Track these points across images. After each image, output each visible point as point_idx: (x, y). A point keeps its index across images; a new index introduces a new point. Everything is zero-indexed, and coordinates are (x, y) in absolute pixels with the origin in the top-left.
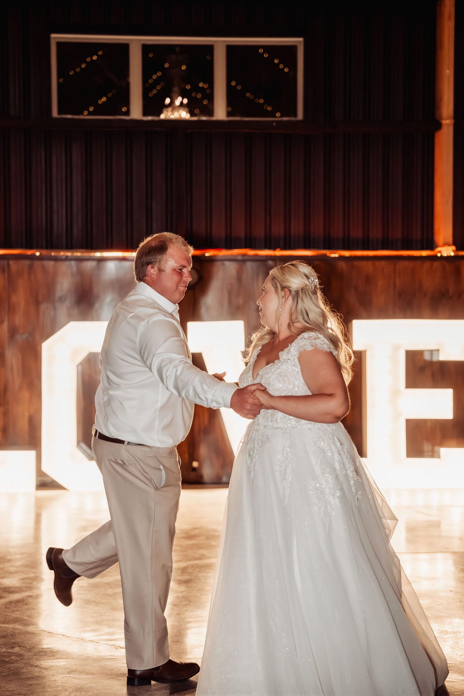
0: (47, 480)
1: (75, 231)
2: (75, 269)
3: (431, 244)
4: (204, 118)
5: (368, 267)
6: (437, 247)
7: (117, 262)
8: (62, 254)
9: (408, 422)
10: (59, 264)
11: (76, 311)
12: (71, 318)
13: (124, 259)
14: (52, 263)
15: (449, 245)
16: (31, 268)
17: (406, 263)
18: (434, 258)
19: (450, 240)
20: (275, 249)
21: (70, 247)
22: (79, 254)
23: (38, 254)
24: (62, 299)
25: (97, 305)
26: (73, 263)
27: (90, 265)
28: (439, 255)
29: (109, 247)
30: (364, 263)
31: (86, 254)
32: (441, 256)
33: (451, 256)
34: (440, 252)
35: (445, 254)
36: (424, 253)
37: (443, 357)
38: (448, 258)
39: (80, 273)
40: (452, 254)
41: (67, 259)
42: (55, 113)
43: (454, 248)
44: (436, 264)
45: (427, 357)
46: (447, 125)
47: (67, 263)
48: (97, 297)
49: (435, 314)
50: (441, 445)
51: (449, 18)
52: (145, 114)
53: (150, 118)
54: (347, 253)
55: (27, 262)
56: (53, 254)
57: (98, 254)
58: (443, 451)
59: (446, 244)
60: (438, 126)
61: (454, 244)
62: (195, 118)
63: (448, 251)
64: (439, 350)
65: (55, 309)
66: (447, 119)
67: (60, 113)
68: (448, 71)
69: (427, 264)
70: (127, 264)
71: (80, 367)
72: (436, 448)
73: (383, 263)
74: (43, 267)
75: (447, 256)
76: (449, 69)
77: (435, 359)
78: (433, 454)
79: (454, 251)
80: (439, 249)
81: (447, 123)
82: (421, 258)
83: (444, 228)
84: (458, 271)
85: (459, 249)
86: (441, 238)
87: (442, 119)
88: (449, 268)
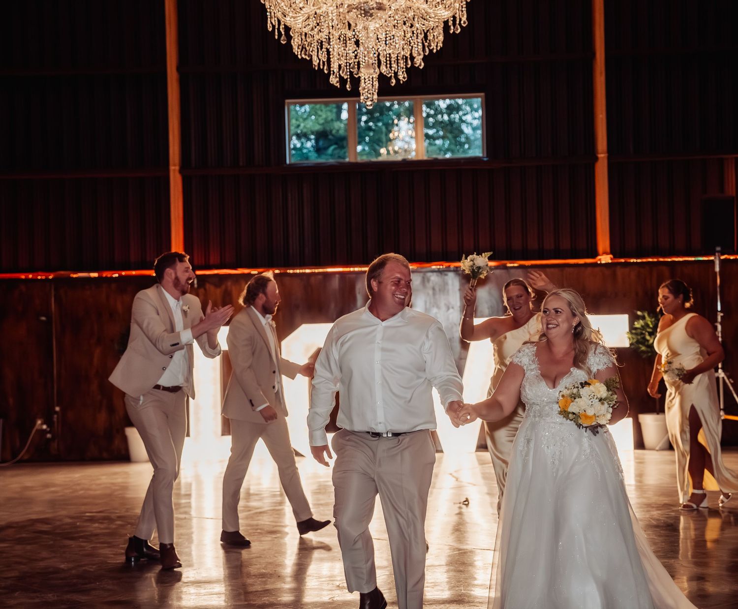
1: (307, 252)
3: (594, 254)
6: (599, 255)
7: (340, 276)
8: (297, 271)
10: (295, 279)
11: (307, 317)
12: (304, 321)
14: (289, 278)
15: (607, 254)
17: (572, 270)
18: (595, 265)
19: (608, 250)
24: (297, 306)
27: (318, 279)
28: (599, 262)
29: (333, 262)
32: (601, 263)
33: (608, 263)
34: (600, 260)
35: (603, 262)
36: (588, 261)
38: (607, 265)
40: (610, 261)
43: (611, 256)
44: (597, 269)
46: (603, 158)
51: (601, 73)
54: (524, 263)
56: (289, 271)
59: (605, 253)
60: (596, 159)
61: (611, 253)
63: (606, 259)
66: (602, 153)
68: (601, 116)
69: (589, 269)
75: (605, 263)
76: (602, 114)
79: (611, 259)
80: (599, 257)
81: (602, 156)
82: (586, 265)
83: (603, 241)
84: (614, 275)
85: (615, 257)
86: (601, 249)
87: (598, 153)
88: (607, 273)
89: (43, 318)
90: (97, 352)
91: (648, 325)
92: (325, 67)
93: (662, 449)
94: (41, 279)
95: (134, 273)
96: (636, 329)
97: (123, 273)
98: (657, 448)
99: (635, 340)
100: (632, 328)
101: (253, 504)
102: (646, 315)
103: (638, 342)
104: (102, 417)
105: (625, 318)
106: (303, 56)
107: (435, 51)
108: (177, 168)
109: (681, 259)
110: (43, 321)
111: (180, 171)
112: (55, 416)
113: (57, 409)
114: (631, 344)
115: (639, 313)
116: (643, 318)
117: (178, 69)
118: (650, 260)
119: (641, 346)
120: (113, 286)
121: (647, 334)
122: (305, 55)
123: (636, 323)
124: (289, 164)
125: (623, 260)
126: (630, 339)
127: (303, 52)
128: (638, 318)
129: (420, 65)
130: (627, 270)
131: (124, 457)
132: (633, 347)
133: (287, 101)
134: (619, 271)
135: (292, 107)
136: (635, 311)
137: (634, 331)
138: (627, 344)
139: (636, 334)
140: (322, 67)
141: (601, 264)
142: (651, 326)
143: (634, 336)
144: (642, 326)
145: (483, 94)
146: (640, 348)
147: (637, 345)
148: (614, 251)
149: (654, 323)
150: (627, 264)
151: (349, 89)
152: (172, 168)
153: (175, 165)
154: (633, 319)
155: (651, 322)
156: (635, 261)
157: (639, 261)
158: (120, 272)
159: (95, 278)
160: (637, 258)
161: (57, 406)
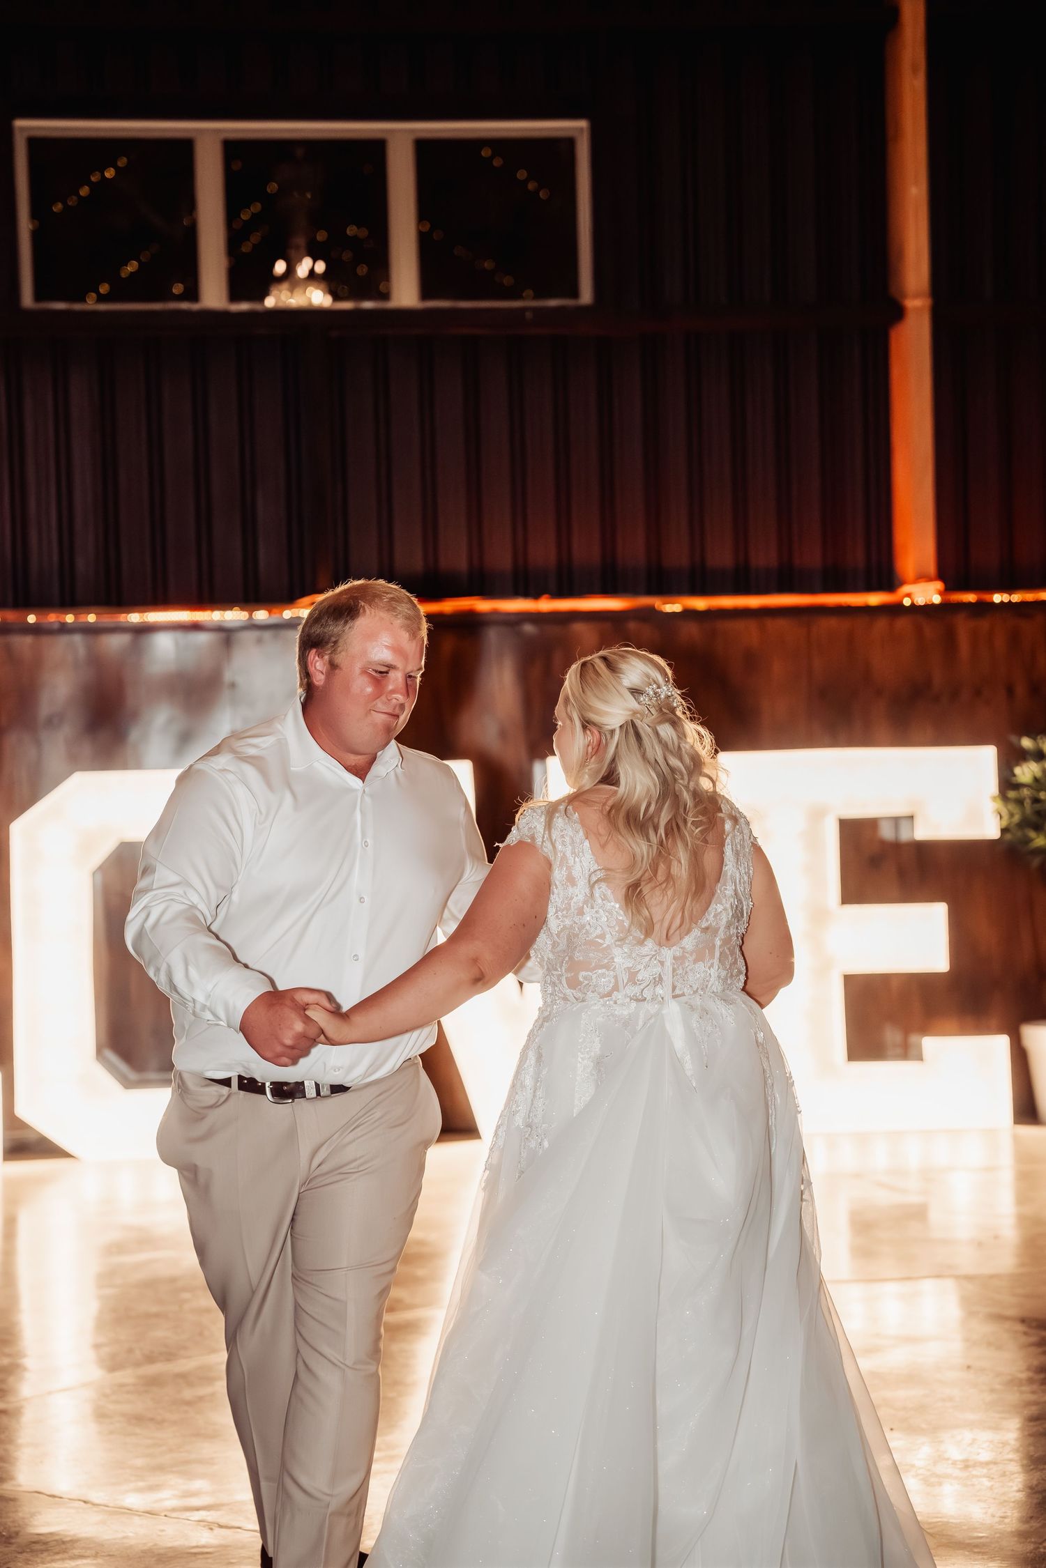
0: (31, 1137)
1: (81, 564)
2: (82, 652)
3: (887, 579)
4: (368, 305)
5: (749, 632)
6: (902, 583)
7: (179, 635)
8: (52, 618)
9: (849, 980)
10: (46, 640)
11: (87, 749)
12: (77, 763)
13: (196, 627)
14: (28, 640)
15: (929, 579)
17: (832, 623)
18: (895, 610)
19: (931, 567)
20: (536, 596)
21: (70, 602)
22: (92, 618)
24: (53, 722)
25: (134, 735)
26: (78, 639)
27: (116, 642)
28: (907, 602)
29: (161, 599)
30: (739, 625)
31: (108, 619)
32: (913, 604)
33: (933, 605)
34: (909, 595)
35: (920, 601)
36: (874, 599)
37: (922, 833)
38: (928, 609)
39: (96, 661)
40: (937, 599)
41: (64, 629)
42: (27, 299)
43: (939, 585)
44: (902, 623)
45: (886, 833)
46: (920, 308)
47: (63, 640)
48: (135, 716)
49: (902, 734)
50: (925, 1030)
51: (915, 70)
52: (234, 296)
53: (244, 306)
54: (700, 603)
56: (31, 619)
57: (135, 618)
58: (930, 1044)
59: (922, 577)
60: (898, 313)
61: (941, 575)
62: (347, 305)
63: (927, 593)
64: (912, 817)
65: (38, 743)
66: (916, 296)
67: (38, 297)
68: (915, 190)
69: (881, 624)
70: (202, 638)
71: (99, 877)
72: (913, 1038)
73: (782, 623)
74: (8, 649)
75: (926, 606)
76: (915, 185)
77: (905, 836)
78: (907, 1052)
79: (940, 593)
80: (906, 589)
81: (917, 304)
82: (867, 610)
83: (916, 546)
84: (950, 639)
85: (951, 587)
86: (908, 564)
87: (904, 296)
88: (930, 630)
96: (1017, 786)
99: (1017, 818)
100: (1007, 784)
103: (1025, 823)
105: (986, 757)
114: (1004, 831)
115: (1026, 743)
119: (1032, 834)
123: (1017, 770)
125: (971, 597)
126: (1001, 817)
128: (1022, 756)
130: (984, 624)
132: (1008, 836)
134: (963, 626)
136: (1013, 738)
137: (1012, 794)
138: (990, 829)
139: (1020, 802)
141: (913, 606)
143: (1012, 807)
144: (1036, 780)
146: (1031, 840)
147: (1019, 834)
148: (949, 572)
150: (984, 608)
154: (1010, 758)
156: (1006, 598)
157: (1016, 598)
160: (1009, 588)
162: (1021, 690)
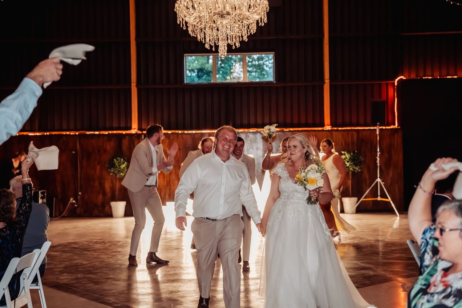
3: (323, 125)
6: (325, 126)
15: (329, 125)
16: (178, 137)
18: (323, 130)
19: (329, 124)
21: (192, 129)
23: (180, 132)
28: (325, 129)
29: (205, 128)
35: (327, 129)
36: (320, 129)
38: (328, 131)
40: (330, 129)
43: (331, 126)
44: (324, 133)
46: (327, 82)
51: (327, 44)
54: (292, 129)
55: (176, 135)
59: (328, 125)
60: (324, 83)
61: (331, 125)
63: (328, 128)
68: (327, 63)
69: (321, 133)
79: (331, 128)
80: (325, 127)
81: (327, 81)
82: (318, 131)
83: (327, 119)
84: (332, 135)
85: (332, 127)
86: (326, 123)
87: (325, 80)
88: (328, 134)
89: (74, 152)
90: (98, 168)
91: (346, 158)
92: (203, 40)
93: (352, 213)
94: (73, 135)
95: (115, 132)
97: (110, 132)
98: (350, 213)
101: (168, 236)
102: (346, 153)
104: (100, 197)
106: (193, 35)
107: (252, 34)
108: (135, 84)
109: (362, 128)
110: (73, 154)
111: (137, 86)
112: (79, 197)
113: (80, 193)
115: (343, 152)
116: (345, 154)
117: (136, 40)
118: (348, 128)
120: (106, 138)
121: (346, 162)
122: (194, 34)
124: (186, 84)
125: (335, 129)
127: (193, 33)
129: (246, 40)
130: (338, 133)
131: (109, 215)
133: (185, 55)
134: (334, 133)
135: (187, 57)
136: (341, 151)
140: (202, 40)
141: (326, 130)
142: (348, 158)
145: (273, 53)
148: (332, 125)
149: (349, 157)
150: (337, 130)
151: (214, 50)
152: (132, 84)
153: (134, 83)
155: (348, 156)
156: (341, 129)
157: (343, 129)
158: (108, 131)
159: (97, 134)
160: (341, 127)
161: (80, 192)
162: (344, 144)
